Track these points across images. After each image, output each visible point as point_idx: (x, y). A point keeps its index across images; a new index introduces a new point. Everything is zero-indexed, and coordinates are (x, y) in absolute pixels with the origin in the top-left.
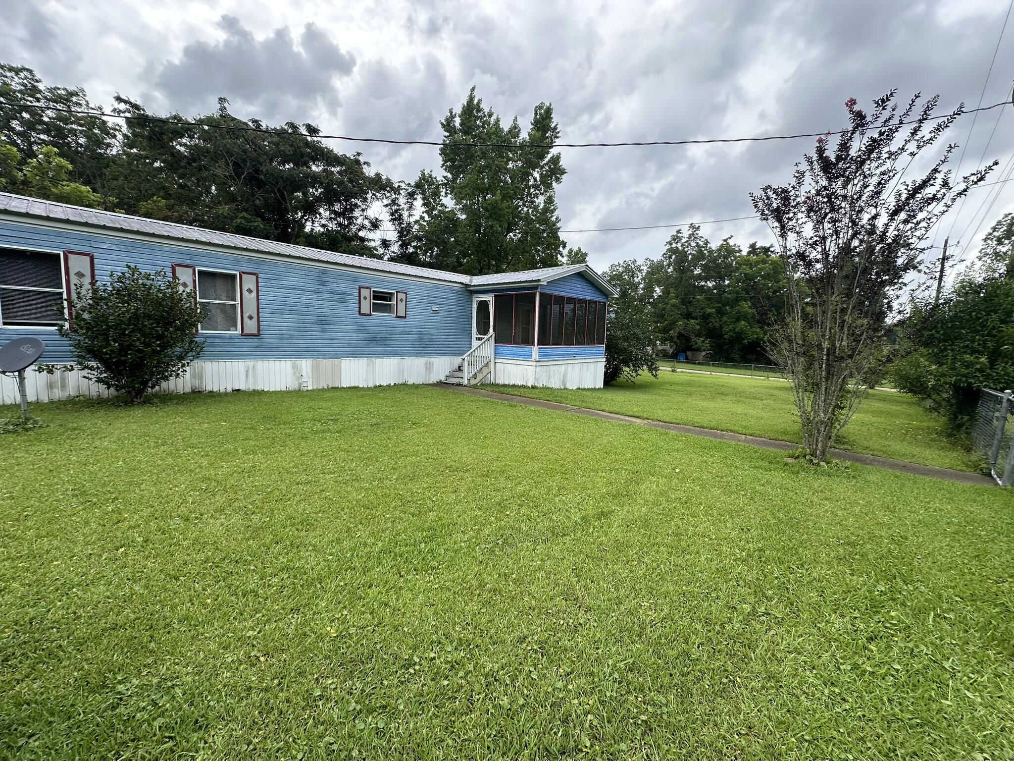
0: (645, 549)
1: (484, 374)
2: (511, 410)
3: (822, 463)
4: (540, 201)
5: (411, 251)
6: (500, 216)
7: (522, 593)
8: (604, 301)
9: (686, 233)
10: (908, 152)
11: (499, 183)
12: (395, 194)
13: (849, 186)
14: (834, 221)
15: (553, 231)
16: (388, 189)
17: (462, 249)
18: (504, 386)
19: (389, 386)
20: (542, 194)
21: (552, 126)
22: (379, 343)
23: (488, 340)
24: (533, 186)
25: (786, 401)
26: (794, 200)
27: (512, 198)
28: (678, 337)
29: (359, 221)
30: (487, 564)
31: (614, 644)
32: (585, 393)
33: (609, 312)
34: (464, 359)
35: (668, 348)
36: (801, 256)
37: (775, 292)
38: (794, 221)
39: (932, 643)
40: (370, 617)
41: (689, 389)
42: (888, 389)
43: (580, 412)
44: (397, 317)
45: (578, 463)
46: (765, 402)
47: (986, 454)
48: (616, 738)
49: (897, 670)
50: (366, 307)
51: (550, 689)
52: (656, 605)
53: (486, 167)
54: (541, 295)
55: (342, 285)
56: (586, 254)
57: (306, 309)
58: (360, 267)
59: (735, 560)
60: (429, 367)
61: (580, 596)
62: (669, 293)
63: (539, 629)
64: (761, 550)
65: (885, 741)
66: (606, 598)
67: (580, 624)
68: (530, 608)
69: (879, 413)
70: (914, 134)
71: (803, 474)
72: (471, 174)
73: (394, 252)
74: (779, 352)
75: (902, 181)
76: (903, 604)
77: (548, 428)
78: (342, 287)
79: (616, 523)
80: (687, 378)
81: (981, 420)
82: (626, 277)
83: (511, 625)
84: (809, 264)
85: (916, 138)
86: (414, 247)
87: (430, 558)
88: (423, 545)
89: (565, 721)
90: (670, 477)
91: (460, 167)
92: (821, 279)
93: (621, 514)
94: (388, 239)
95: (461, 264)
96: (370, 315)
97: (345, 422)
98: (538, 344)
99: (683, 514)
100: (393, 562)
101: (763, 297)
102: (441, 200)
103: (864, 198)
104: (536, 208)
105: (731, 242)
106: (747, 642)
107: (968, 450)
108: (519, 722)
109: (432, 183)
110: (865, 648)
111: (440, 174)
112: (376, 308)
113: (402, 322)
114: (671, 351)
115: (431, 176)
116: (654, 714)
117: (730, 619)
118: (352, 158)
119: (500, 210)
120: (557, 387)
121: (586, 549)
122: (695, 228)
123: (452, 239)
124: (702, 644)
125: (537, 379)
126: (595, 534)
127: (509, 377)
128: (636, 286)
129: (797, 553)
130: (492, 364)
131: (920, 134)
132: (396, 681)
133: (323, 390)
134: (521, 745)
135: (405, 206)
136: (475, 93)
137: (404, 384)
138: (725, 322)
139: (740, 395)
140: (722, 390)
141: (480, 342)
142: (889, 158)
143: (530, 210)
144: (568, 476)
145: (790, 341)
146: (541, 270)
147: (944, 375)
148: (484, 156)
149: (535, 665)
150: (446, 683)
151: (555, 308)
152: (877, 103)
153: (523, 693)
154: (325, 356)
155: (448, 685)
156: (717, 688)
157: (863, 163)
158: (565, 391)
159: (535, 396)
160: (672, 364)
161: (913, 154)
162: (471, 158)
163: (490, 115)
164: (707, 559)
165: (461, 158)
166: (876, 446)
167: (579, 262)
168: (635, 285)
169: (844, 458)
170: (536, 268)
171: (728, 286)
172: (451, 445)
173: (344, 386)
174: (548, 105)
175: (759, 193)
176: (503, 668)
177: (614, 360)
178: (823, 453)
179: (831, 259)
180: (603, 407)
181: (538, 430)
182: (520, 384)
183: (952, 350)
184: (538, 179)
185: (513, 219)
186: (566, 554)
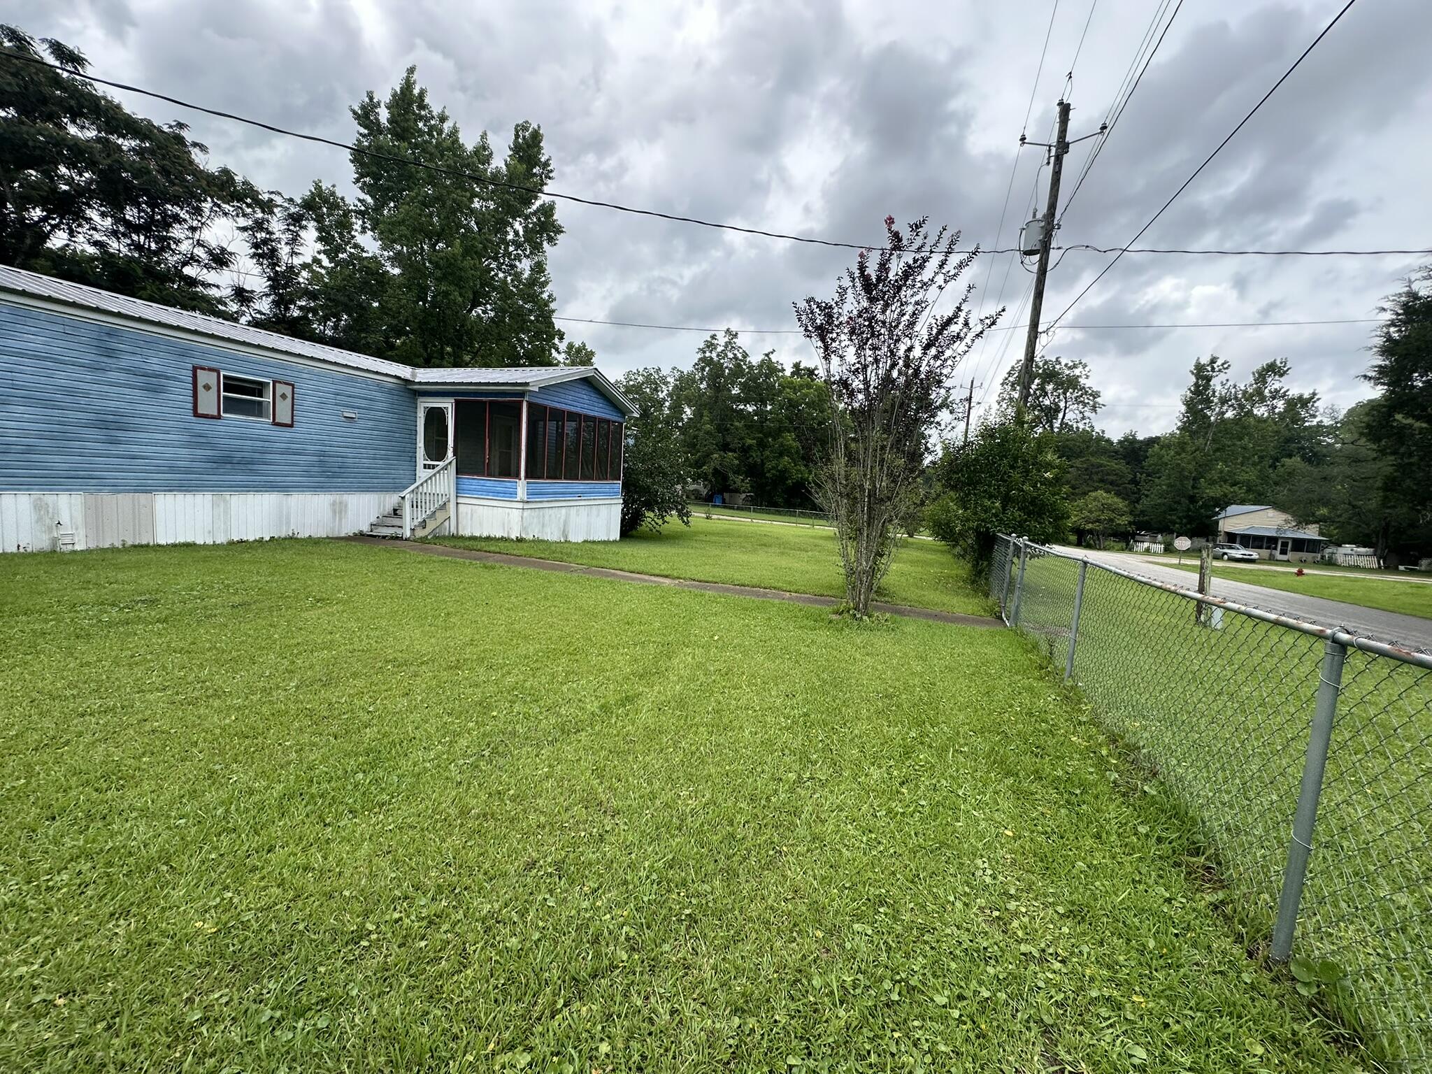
0: (682, 733)
1: (439, 521)
2: (486, 574)
3: (865, 618)
4: (525, 266)
5: (295, 315)
6: (461, 278)
7: (525, 811)
8: (620, 420)
9: (722, 340)
10: (937, 284)
11: (458, 230)
12: (263, 212)
13: (888, 312)
14: (875, 348)
15: (545, 316)
16: (249, 201)
17: (394, 322)
18: (473, 538)
19: (261, 541)
20: (527, 257)
21: (543, 160)
22: (237, 466)
23: (445, 468)
24: (514, 242)
25: (831, 553)
26: (838, 318)
27: (480, 256)
28: (714, 475)
29: (185, 247)
30: (469, 784)
31: (650, 844)
32: (595, 547)
33: (627, 436)
34: (403, 498)
35: (701, 487)
36: (844, 383)
37: (820, 423)
38: (837, 343)
39: (951, 776)
40: (278, 891)
41: (728, 539)
42: (925, 537)
43: (590, 573)
44: (275, 424)
45: (590, 640)
46: (810, 553)
47: (999, 598)
48: (658, 941)
49: (923, 806)
50: (208, 403)
51: (573, 912)
52: (696, 792)
53: (437, 199)
54: (530, 405)
55: (155, 360)
56: (592, 353)
57: (69, 399)
58: (196, 332)
59: (780, 730)
60: (339, 510)
61: (604, 800)
62: (702, 416)
63: (553, 849)
64: (806, 715)
65: (911, 870)
66: (637, 796)
67: (607, 832)
68: (539, 826)
69: (913, 562)
70: (941, 266)
71: (847, 631)
72: (408, 204)
73: (260, 312)
74: (825, 496)
75: (932, 314)
76: (930, 746)
77: (545, 597)
78: (155, 363)
79: (645, 708)
80: (725, 526)
81: (996, 565)
82: (648, 390)
83: (513, 852)
84: (852, 394)
85: (943, 271)
86: (301, 308)
87: (375, 792)
88: (361, 775)
89: (596, 941)
90: (706, 647)
91: (389, 189)
92: (862, 411)
93: (651, 695)
94: (248, 288)
95: (392, 347)
96: (219, 417)
97: (174, 603)
98: (526, 477)
99: (724, 687)
100: (309, 808)
101: (807, 429)
102: (353, 237)
103: (901, 327)
104: (517, 276)
105: (774, 358)
106: (792, 810)
107: (987, 595)
108: (535, 960)
109: (334, 206)
110: (898, 792)
111: (351, 193)
112: (231, 406)
113: (286, 434)
114: (704, 492)
115: (333, 194)
116: (700, 905)
117: (776, 791)
118: (166, 129)
119: (460, 269)
120: (555, 539)
121: (609, 744)
122: (733, 335)
123: (376, 304)
124: (747, 822)
125: (524, 528)
126: (619, 724)
127: (481, 524)
128: (661, 403)
129: (840, 712)
130: (452, 506)
131: (946, 268)
132: (339, 963)
133: (113, 549)
134: (540, 984)
135: (283, 237)
136: (415, 76)
137: (291, 538)
138: (768, 457)
139: (784, 547)
140: (765, 540)
141: (431, 472)
142: (922, 288)
143: (509, 279)
144: (578, 657)
145: (834, 481)
146: (529, 369)
147: (968, 520)
148: (431, 180)
149: (551, 892)
150: (423, 944)
151: (551, 426)
152: (911, 227)
153: (537, 927)
154: (116, 488)
155: (426, 946)
156: (763, 862)
157: (899, 288)
158: (567, 545)
159: (522, 552)
160: (706, 509)
161: (940, 288)
162: (409, 179)
163: (443, 119)
164: (751, 732)
165: (389, 176)
166: (913, 597)
167: (583, 363)
168: (659, 402)
169: (885, 610)
170: (519, 365)
171: (770, 412)
172: (391, 629)
173: (163, 542)
174: (536, 127)
175: (803, 305)
176: (506, 905)
177: (634, 502)
178: (866, 606)
179: (871, 390)
180: (621, 566)
181: (530, 599)
182: (498, 535)
183: (975, 494)
184: (521, 233)
185: (482, 286)
186: (582, 753)
